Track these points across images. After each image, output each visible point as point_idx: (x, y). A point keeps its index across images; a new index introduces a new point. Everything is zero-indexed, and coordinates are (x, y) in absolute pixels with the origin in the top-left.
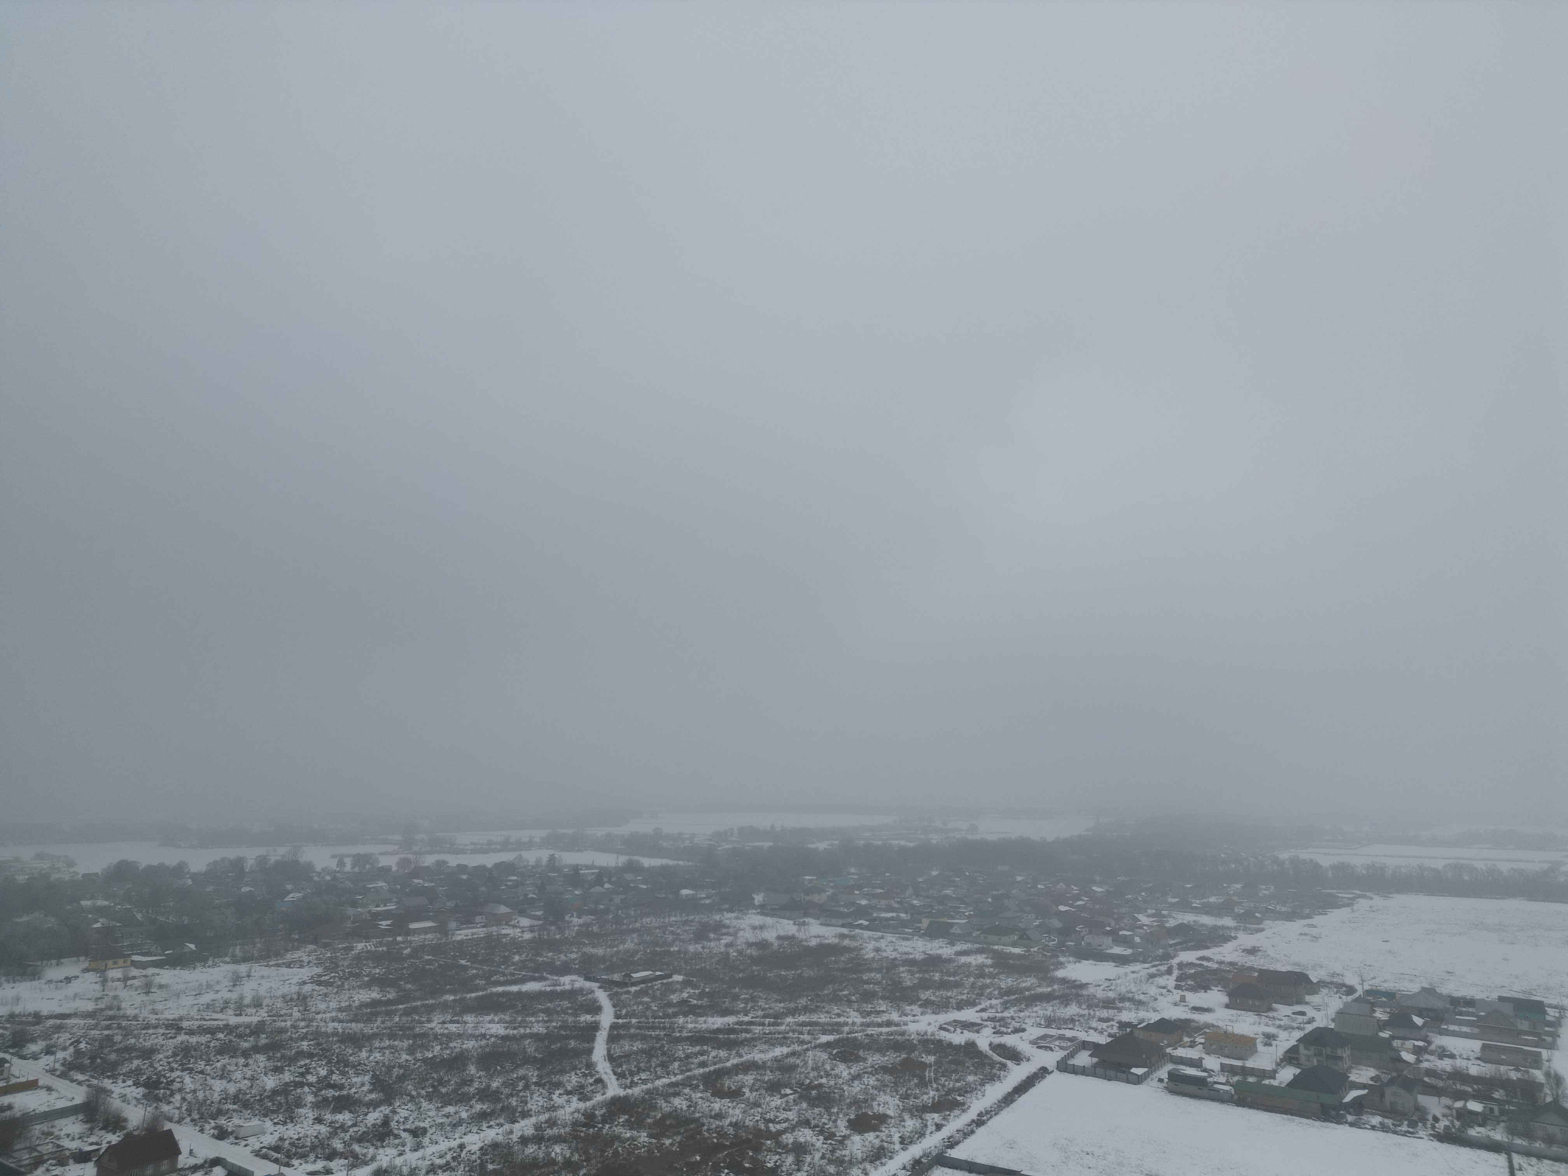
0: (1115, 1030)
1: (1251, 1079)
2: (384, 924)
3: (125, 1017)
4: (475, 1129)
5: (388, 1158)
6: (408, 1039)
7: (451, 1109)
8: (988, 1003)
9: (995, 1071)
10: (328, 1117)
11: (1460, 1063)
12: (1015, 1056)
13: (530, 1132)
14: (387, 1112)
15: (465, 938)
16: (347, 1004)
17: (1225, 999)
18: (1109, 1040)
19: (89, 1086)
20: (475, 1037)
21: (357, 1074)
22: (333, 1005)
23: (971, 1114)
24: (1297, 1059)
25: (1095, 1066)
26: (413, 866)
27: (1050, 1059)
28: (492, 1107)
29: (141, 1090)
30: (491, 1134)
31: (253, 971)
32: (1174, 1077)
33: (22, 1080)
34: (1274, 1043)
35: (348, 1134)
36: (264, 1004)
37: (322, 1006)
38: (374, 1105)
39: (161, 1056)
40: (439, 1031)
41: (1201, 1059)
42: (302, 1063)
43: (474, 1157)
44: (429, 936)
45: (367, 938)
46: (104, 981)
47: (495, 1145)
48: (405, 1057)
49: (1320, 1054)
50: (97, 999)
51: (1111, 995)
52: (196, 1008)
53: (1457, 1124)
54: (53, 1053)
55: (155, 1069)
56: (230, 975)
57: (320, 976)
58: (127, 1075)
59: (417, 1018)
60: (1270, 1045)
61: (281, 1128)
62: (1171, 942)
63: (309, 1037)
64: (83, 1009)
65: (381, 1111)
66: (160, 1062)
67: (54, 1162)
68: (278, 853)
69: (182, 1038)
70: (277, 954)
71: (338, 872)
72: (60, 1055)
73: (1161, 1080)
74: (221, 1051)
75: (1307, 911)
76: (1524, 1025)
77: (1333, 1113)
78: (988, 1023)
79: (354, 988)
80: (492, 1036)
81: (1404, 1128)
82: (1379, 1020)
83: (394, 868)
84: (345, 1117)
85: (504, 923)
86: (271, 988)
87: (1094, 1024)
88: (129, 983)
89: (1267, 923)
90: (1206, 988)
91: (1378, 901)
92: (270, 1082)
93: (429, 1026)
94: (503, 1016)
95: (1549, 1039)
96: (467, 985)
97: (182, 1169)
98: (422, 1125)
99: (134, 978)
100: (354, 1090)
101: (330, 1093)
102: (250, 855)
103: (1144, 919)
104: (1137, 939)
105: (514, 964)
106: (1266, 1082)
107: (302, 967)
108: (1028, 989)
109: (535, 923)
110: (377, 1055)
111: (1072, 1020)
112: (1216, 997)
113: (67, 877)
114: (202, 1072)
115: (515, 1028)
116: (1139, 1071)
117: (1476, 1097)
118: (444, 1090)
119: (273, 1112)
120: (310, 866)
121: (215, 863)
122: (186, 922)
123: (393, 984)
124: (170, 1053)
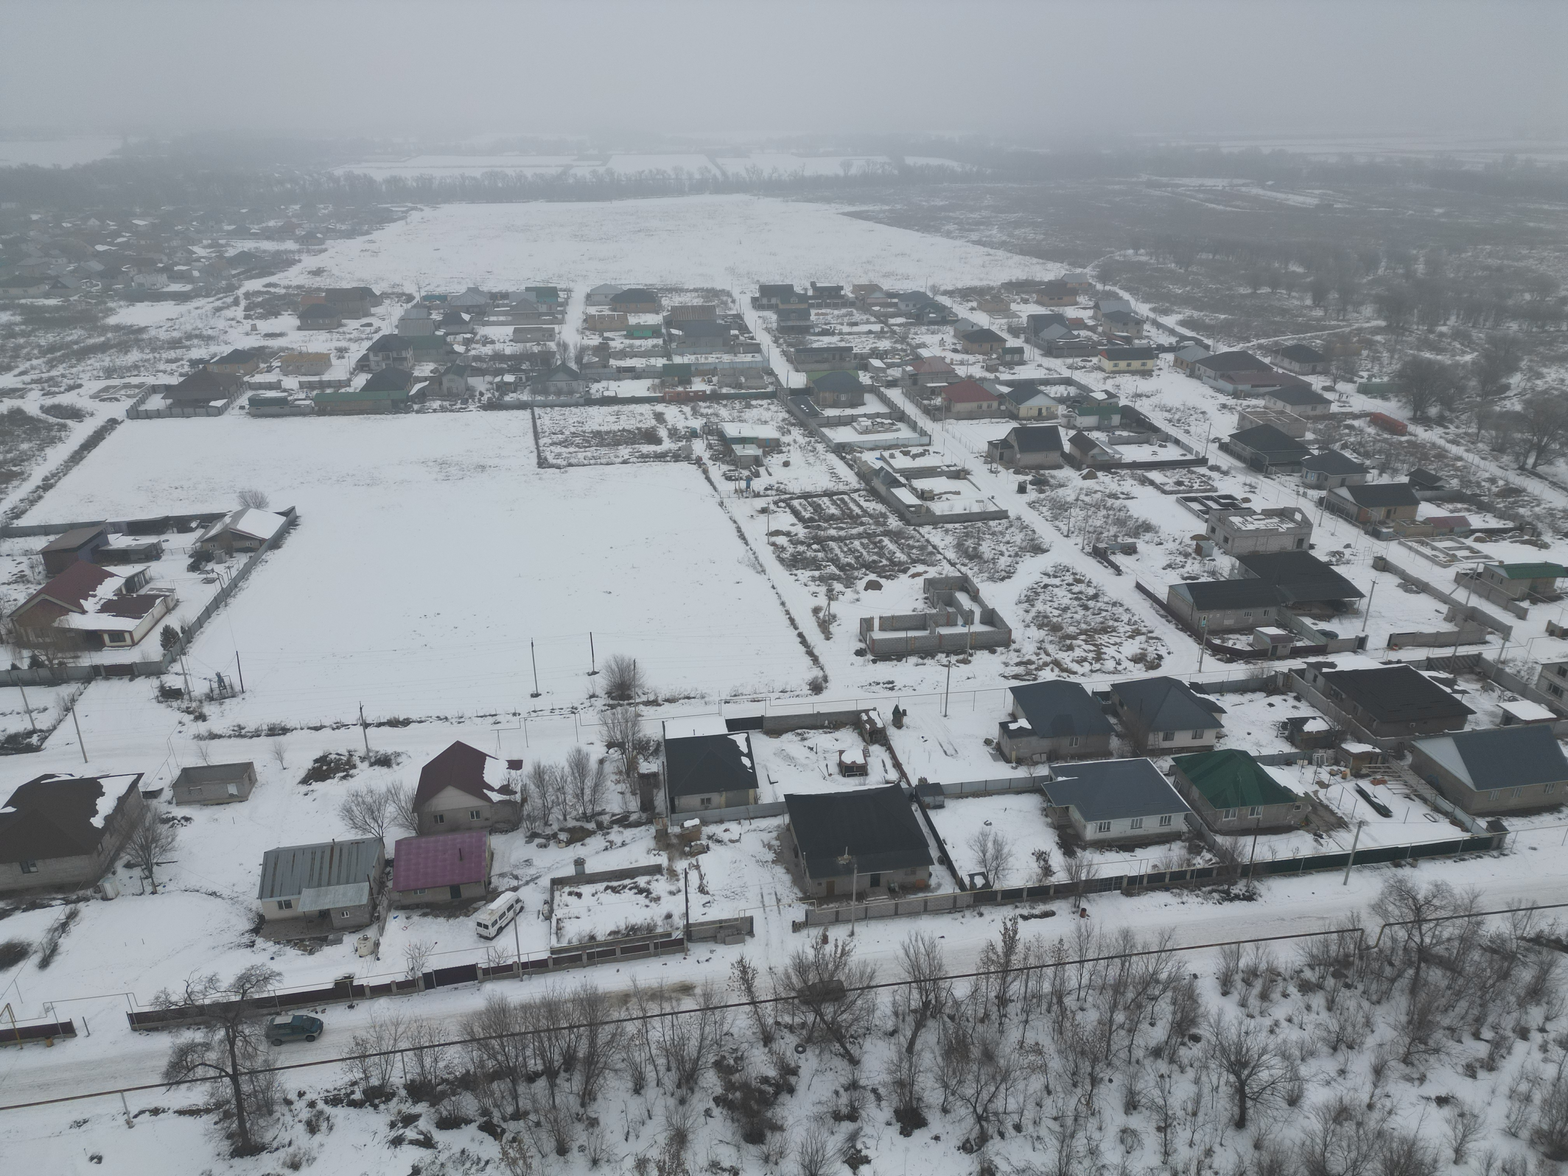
0: (186, 369)
1: (328, 391)
8: (28, 364)
9: (53, 433)
11: (498, 346)
12: (76, 414)
17: (297, 322)
18: (181, 379)
23: (36, 480)
24: (368, 366)
25: (170, 407)
27: (118, 410)
32: (253, 402)
34: (346, 355)
41: (279, 381)
49: (388, 358)
51: (176, 334)
53: (497, 394)
60: (343, 357)
62: (234, 272)
73: (242, 408)
75: (366, 227)
76: (543, 309)
77: (402, 405)
78: (33, 386)
81: (458, 406)
82: (434, 321)
87: (162, 366)
89: (329, 243)
90: (277, 314)
91: (428, 212)
95: (560, 316)
103: (199, 251)
104: (196, 274)
106: (343, 390)
108: (76, 342)
111: (136, 367)
112: (287, 321)
116: (219, 403)
117: (510, 371)
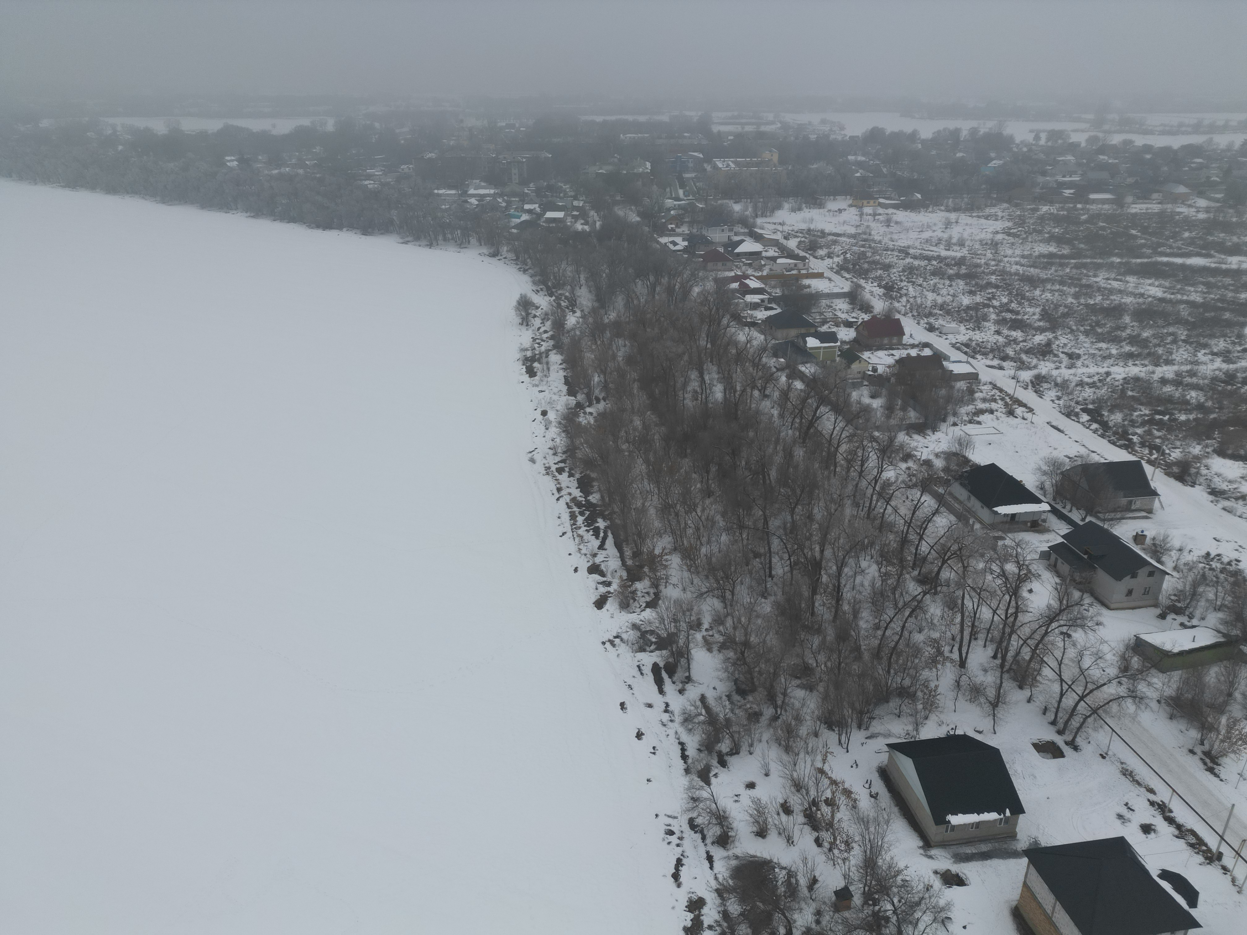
2: (1068, 192)
3: (874, 241)
4: (1121, 364)
5: (1047, 369)
6: (1075, 287)
7: (1103, 345)
10: (1005, 332)
13: (1170, 375)
14: (1051, 337)
15: (1139, 211)
16: (1029, 253)
19: (852, 282)
20: (1135, 295)
21: (1031, 306)
22: (1018, 252)
26: (1101, 144)
28: (1140, 350)
29: (882, 290)
30: (1135, 370)
31: (960, 219)
33: (816, 271)
35: (1019, 346)
36: (966, 244)
37: (1009, 252)
38: (1042, 330)
39: (895, 270)
40: (1103, 285)
42: (990, 291)
43: (1117, 383)
44: (1106, 207)
45: (1052, 203)
46: (861, 215)
47: (1137, 379)
48: (1070, 300)
50: (857, 226)
52: (919, 241)
54: (832, 258)
55: (891, 278)
56: (943, 220)
57: (1010, 229)
58: (875, 279)
59: (1085, 272)
61: (971, 333)
63: (997, 273)
64: (849, 232)
65: (1046, 336)
66: (895, 274)
67: (833, 323)
68: (986, 127)
69: (908, 260)
70: (979, 208)
71: (1034, 145)
72: (836, 259)
74: (934, 273)
79: (1036, 242)
80: (1150, 296)
83: (1083, 144)
84: (1017, 334)
85: (1180, 201)
86: (972, 233)
88: (877, 217)
92: (966, 301)
93: (1095, 279)
94: (1163, 282)
96: (1134, 252)
97: (905, 345)
98: (1077, 351)
99: (880, 214)
100: (1026, 317)
101: (1009, 316)
102: (965, 126)
105: (1182, 239)
107: (996, 220)
109: (1213, 204)
110: (1048, 295)
113: (839, 138)
114: (920, 285)
115: (1173, 294)
118: (1099, 330)
119: (967, 321)
120: (1011, 139)
121: (939, 132)
122: (915, 177)
123: (1069, 242)
124: (901, 269)
